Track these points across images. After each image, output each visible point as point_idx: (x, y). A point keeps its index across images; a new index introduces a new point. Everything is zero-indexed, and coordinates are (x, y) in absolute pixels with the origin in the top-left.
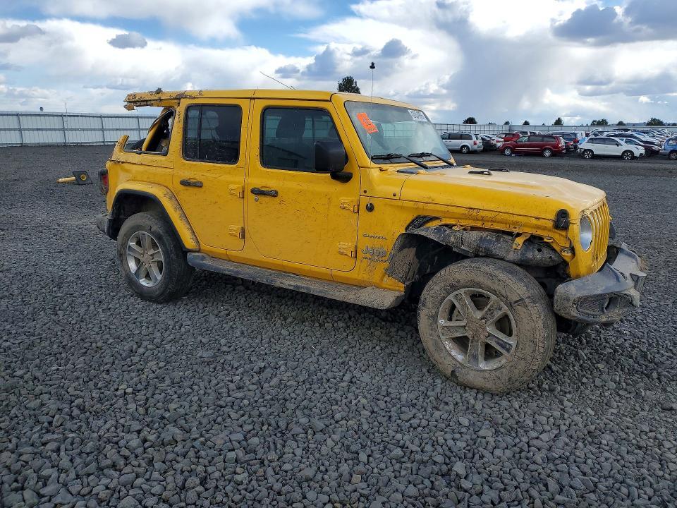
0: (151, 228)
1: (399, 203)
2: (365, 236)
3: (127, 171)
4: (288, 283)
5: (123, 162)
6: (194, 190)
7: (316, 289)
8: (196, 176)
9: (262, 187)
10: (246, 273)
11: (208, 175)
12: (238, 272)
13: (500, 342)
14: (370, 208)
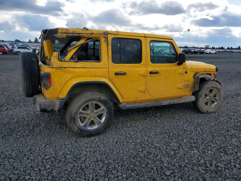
0: (100, 98)
1: (193, 70)
2: (185, 81)
3: (70, 72)
4: (167, 103)
5: (65, 68)
6: (122, 76)
7: (176, 101)
8: (122, 70)
9: (153, 71)
10: (150, 104)
11: (129, 69)
12: (147, 105)
13: (215, 99)
14: (186, 72)
